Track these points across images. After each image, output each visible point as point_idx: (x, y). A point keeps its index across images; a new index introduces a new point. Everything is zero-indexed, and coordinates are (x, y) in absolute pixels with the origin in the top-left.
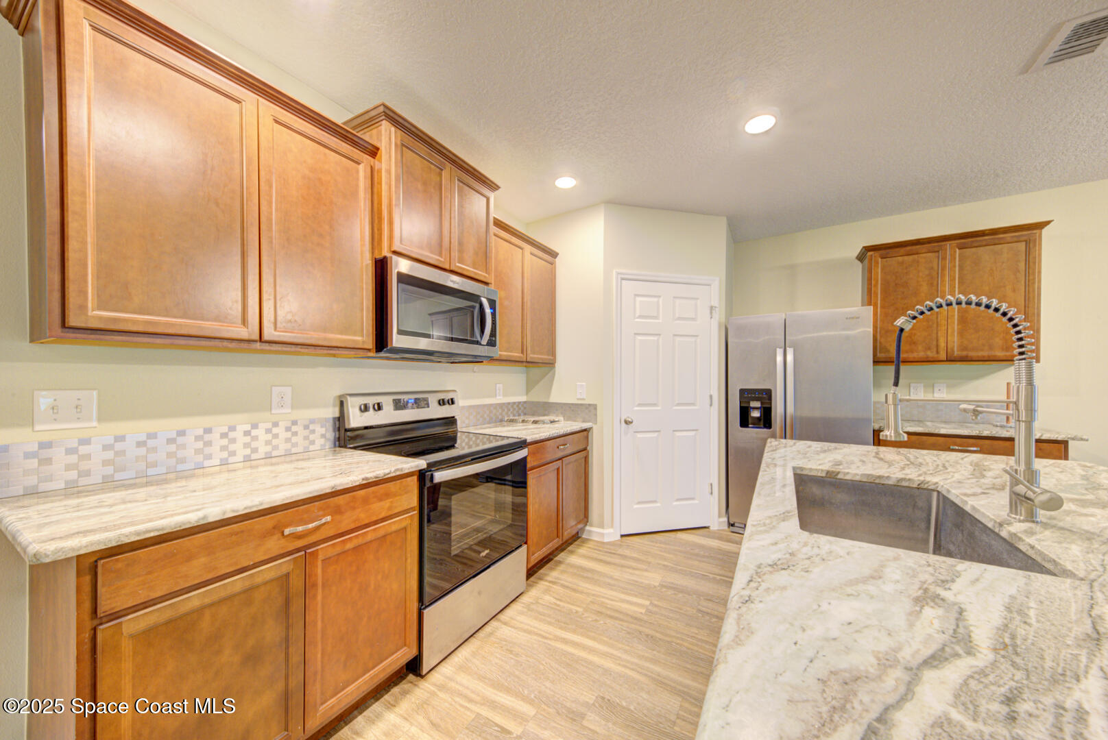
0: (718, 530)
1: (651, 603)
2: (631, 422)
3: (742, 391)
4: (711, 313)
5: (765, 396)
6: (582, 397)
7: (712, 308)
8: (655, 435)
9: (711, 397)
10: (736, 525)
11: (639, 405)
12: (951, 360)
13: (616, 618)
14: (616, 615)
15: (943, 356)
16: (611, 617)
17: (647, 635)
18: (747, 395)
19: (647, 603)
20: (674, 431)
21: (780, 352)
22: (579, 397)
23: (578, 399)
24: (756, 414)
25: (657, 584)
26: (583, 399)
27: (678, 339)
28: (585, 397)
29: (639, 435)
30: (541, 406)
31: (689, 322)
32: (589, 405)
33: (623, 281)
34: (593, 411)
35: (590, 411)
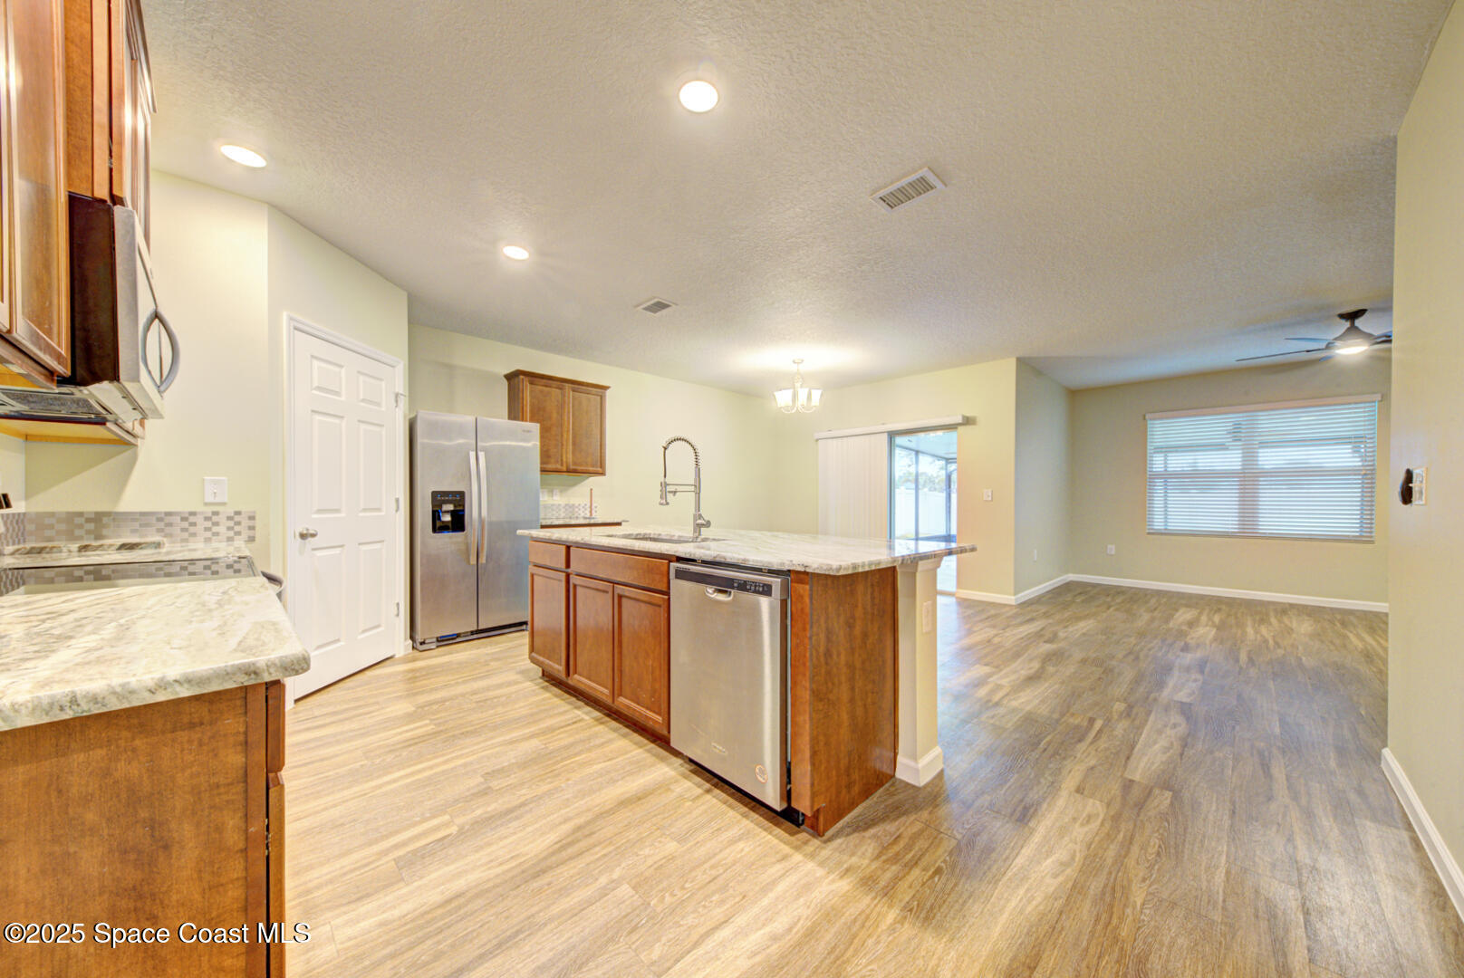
0: (405, 655)
1: (431, 720)
2: (313, 535)
3: (435, 494)
4: (397, 401)
5: (459, 498)
6: (218, 500)
7: (397, 395)
8: (337, 551)
9: (397, 500)
10: (427, 641)
11: (320, 511)
12: (568, 471)
13: (416, 743)
14: (412, 742)
15: (565, 469)
16: (410, 746)
18: (439, 498)
19: (427, 722)
20: (360, 544)
21: (472, 454)
22: (210, 499)
23: (206, 504)
24: (447, 518)
25: (413, 709)
26: (224, 504)
27: (364, 427)
28: (226, 500)
29: (319, 553)
30: (88, 520)
31: (376, 408)
32: (238, 513)
33: (296, 332)
34: (246, 523)
35: (238, 523)
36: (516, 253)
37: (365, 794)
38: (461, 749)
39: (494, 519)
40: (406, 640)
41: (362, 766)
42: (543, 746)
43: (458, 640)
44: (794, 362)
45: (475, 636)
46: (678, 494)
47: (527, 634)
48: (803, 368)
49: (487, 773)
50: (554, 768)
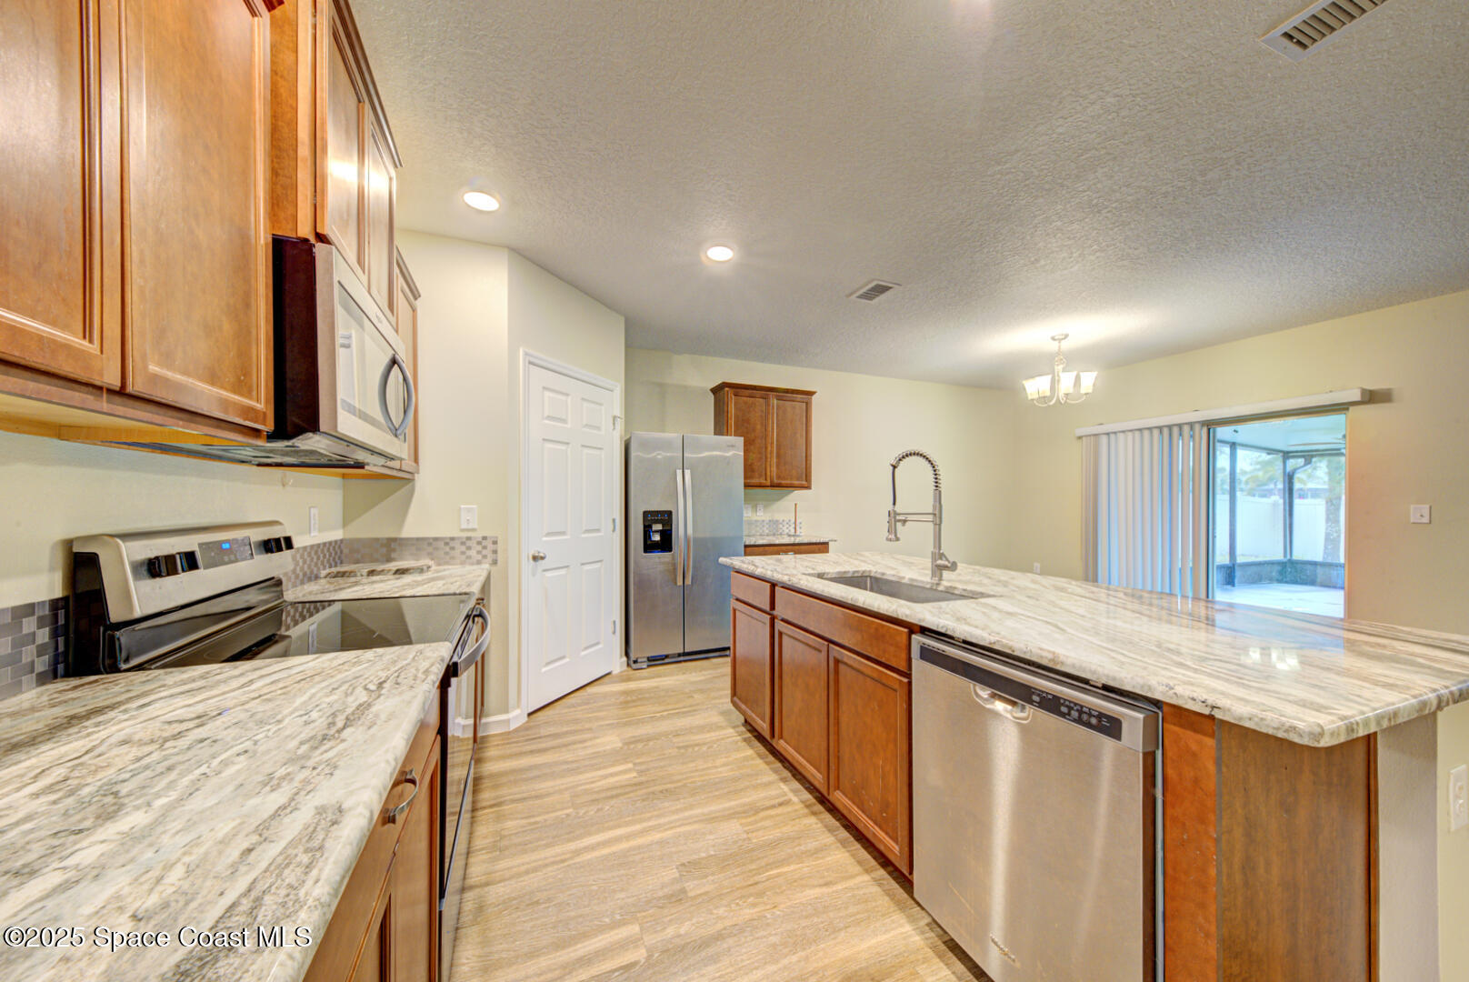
0: (621, 672)
1: (635, 764)
2: (543, 558)
3: (645, 514)
4: (614, 424)
5: (666, 518)
6: (470, 527)
7: (615, 418)
8: (563, 572)
9: (614, 520)
10: (639, 660)
11: (549, 534)
12: (773, 486)
13: (617, 796)
14: (614, 792)
15: (768, 483)
16: (612, 797)
17: (661, 792)
18: (650, 518)
19: (630, 765)
20: (583, 564)
21: (679, 472)
22: (464, 526)
23: (463, 530)
24: (657, 538)
25: (620, 745)
26: (474, 530)
27: (586, 451)
28: (476, 526)
29: (549, 574)
30: (382, 545)
31: (595, 432)
32: (485, 538)
33: (531, 366)
34: (491, 547)
35: (485, 548)
36: (720, 254)
37: (563, 861)
38: (659, 816)
39: (700, 535)
40: (621, 656)
41: (568, 815)
42: (745, 836)
43: (667, 661)
44: (1053, 339)
45: (682, 658)
46: (907, 523)
47: (729, 660)
48: (1066, 345)
49: (683, 865)
50: (757, 878)
